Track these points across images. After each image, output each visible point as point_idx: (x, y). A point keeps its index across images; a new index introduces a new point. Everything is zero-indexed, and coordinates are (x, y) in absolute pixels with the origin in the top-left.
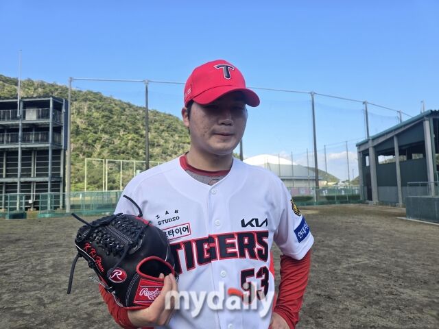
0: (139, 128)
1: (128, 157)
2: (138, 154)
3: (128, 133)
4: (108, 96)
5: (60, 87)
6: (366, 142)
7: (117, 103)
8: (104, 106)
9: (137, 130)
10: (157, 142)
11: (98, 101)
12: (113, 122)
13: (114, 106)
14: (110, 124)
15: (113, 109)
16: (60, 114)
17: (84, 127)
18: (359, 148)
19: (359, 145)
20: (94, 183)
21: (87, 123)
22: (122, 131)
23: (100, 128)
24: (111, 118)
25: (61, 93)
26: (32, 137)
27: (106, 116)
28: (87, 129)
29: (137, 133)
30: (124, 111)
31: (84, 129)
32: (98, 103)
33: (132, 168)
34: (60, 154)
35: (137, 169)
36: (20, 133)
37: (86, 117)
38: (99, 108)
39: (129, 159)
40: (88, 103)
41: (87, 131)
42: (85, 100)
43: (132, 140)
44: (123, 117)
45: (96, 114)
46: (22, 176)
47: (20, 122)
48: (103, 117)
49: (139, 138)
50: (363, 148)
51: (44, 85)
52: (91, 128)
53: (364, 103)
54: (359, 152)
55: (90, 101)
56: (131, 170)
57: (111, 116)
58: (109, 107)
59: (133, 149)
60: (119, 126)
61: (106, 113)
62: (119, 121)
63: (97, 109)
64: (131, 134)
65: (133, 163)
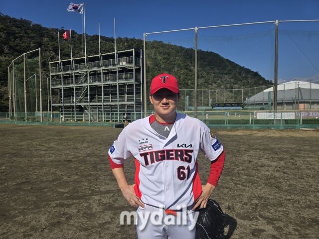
0: (188, 65)
3: (181, 69)
5: (138, 40)
8: (164, 51)
9: (186, 66)
12: (171, 62)
13: (171, 50)
14: (168, 64)
15: (171, 53)
16: (139, 59)
17: (152, 66)
21: (154, 64)
22: (176, 67)
23: (163, 66)
26: (124, 76)
27: (166, 58)
28: (154, 68)
29: (187, 69)
30: (178, 53)
31: (152, 68)
32: (161, 49)
33: (183, 94)
34: (140, 86)
36: (117, 74)
37: (153, 60)
40: (155, 49)
41: (154, 70)
42: (153, 47)
43: (183, 74)
44: (177, 57)
45: (159, 58)
46: (120, 101)
47: (116, 67)
48: (164, 58)
49: (188, 72)
51: (128, 40)
52: (156, 67)
56: (183, 96)
57: (169, 57)
58: (168, 51)
59: (184, 80)
60: (175, 65)
61: (166, 56)
62: (175, 61)
63: (160, 53)
64: (183, 69)
65: (184, 91)
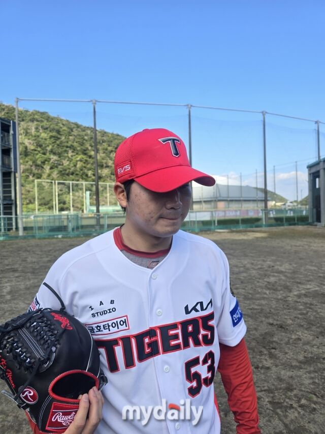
0: (87, 149)
1: (77, 178)
2: (87, 175)
3: (77, 154)
4: (56, 116)
5: (7, 107)
6: (317, 164)
7: (64, 123)
8: (52, 127)
9: (85, 150)
10: (106, 163)
11: (45, 122)
12: (61, 142)
13: (62, 126)
14: (58, 145)
15: (61, 130)
16: (8, 135)
17: (33, 148)
18: (309, 170)
19: (310, 167)
20: (45, 204)
21: (35, 144)
22: (70, 151)
23: (49, 148)
24: (59, 138)
25: (7, 113)
27: (54, 137)
28: (35, 150)
29: (85, 154)
30: (72, 131)
31: (33, 150)
32: (45, 123)
33: (81, 189)
34: (10, 176)
35: (86, 190)
37: (33, 138)
38: (47, 129)
39: (78, 180)
40: (36, 123)
41: (36, 152)
42: (32, 120)
43: (81, 161)
44: (70, 137)
45: (44, 135)
48: (51, 137)
49: (88, 159)
50: (314, 170)
52: (39, 149)
53: (316, 122)
54: (310, 174)
55: (38, 121)
56: (81, 192)
57: (59, 136)
58: (56, 127)
59: (82, 170)
60: (67, 147)
61: (54, 134)
62: (67, 142)
63: (45, 129)
64: (80, 155)
65: (82, 184)
